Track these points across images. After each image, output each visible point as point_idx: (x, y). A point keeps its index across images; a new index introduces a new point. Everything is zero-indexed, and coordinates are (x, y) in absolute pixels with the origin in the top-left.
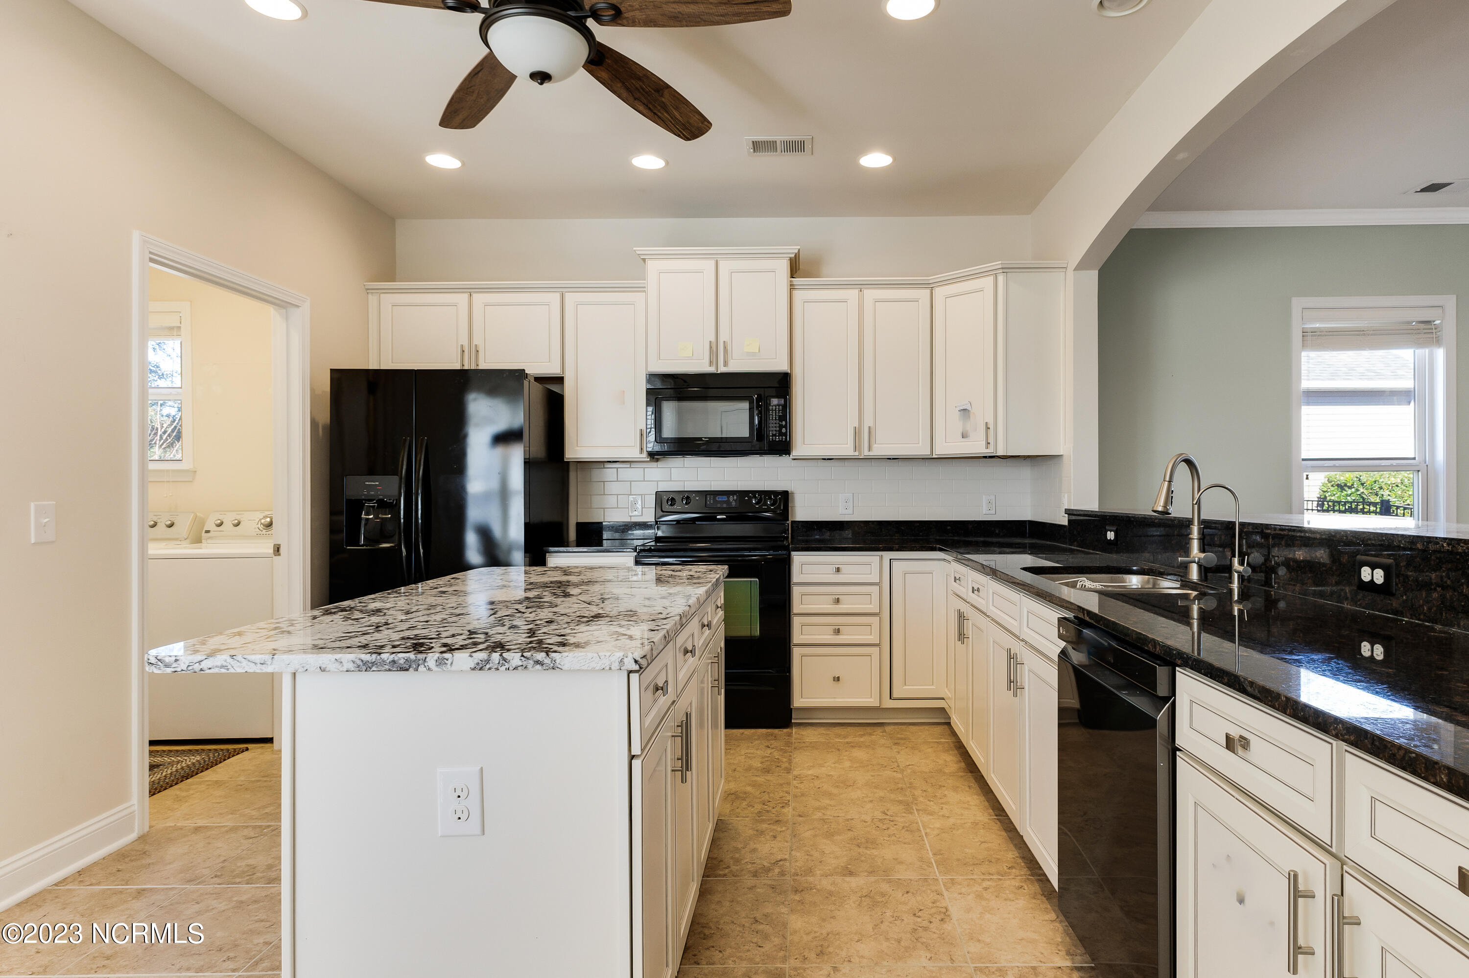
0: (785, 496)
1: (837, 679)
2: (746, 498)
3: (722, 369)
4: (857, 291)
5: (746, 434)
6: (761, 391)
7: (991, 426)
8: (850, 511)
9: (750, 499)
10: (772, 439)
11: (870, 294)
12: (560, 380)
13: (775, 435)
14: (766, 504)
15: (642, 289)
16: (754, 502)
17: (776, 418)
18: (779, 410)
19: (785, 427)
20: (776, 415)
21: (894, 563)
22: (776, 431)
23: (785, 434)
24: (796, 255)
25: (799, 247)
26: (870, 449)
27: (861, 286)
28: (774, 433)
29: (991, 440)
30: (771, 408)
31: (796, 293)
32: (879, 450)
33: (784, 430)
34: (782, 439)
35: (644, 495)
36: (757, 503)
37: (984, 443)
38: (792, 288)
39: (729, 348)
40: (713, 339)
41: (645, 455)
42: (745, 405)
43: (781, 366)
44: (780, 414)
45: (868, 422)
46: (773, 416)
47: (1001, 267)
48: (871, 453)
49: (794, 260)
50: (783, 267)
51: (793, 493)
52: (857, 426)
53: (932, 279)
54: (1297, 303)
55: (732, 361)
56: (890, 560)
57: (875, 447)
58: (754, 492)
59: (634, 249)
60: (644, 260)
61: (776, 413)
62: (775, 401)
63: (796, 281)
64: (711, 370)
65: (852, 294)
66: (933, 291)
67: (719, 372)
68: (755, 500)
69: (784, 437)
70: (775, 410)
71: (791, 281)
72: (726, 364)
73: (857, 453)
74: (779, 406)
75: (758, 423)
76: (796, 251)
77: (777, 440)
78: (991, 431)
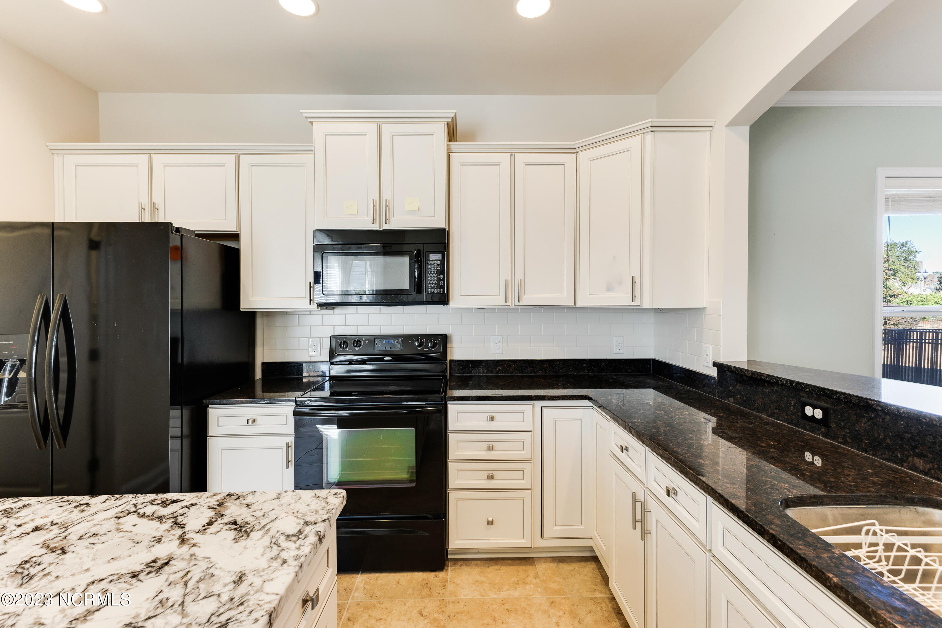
0: (444, 339)
1: (491, 523)
2: (410, 342)
3: (385, 226)
4: (508, 155)
5: (407, 286)
6: (421, 247)
7: (637, 280)
8: (500, 351)
9: (413, 342)
10: (431, 291)
11: (520, 158)
12: (235, 237)
13: (433, 288)
14: (427, 346)
15: (310, 152)
16: (417, 344)
17: (434, 272)
18: (437, 265)
19: (443, 280)
20: (434, 269)
21: (546, 411)
22: (434, 284)
23: (443, 287)
24: (453, 120)
25: (456, 111)
26: (519, 301)
27: (512, 151)
28: (433, 285)
29: (637, 294)
30: (429, 262)
31: (453, 157)
32: (529, 300)
33: (441, 283)
34: (440, 291)
35: (322, 338)
36: (419, 346)
37: (631, 295)
38: (450, 152)
39: (391, 206)
40: (376, 198)
41: (315, 306)
42: (407, 259)
43: (438, 223)
44: (439, 268)
45: (518, 275)
46: (432, 269)
47: (650, 125)
48: (520, 304)
49: (451, 124)
50: (441, 131)
51: (451, 336)
52: (509, 279)
53: (577, 143)
54: (882, 173)
55: (394, 218)
56: (542, 407)
57: (524, 297)
58: (416, 336)
59: (301, 111)
60: (312, 123)
61: (434, 267)
62: (433, 256)
63: (453, 145)
64: (374, 227)
65: (504, 158)
66: (578, 156)
67: (382, 229)
68: (418, 343)
69: (442, 290)
70: (434, 265)
71: (448, 145)
72: (387, 221)
73: (508, 304)
74: (437, 261)
75: (418, 276)
76: (453, 115)
77: (436, 292)
78: (637, 285)
